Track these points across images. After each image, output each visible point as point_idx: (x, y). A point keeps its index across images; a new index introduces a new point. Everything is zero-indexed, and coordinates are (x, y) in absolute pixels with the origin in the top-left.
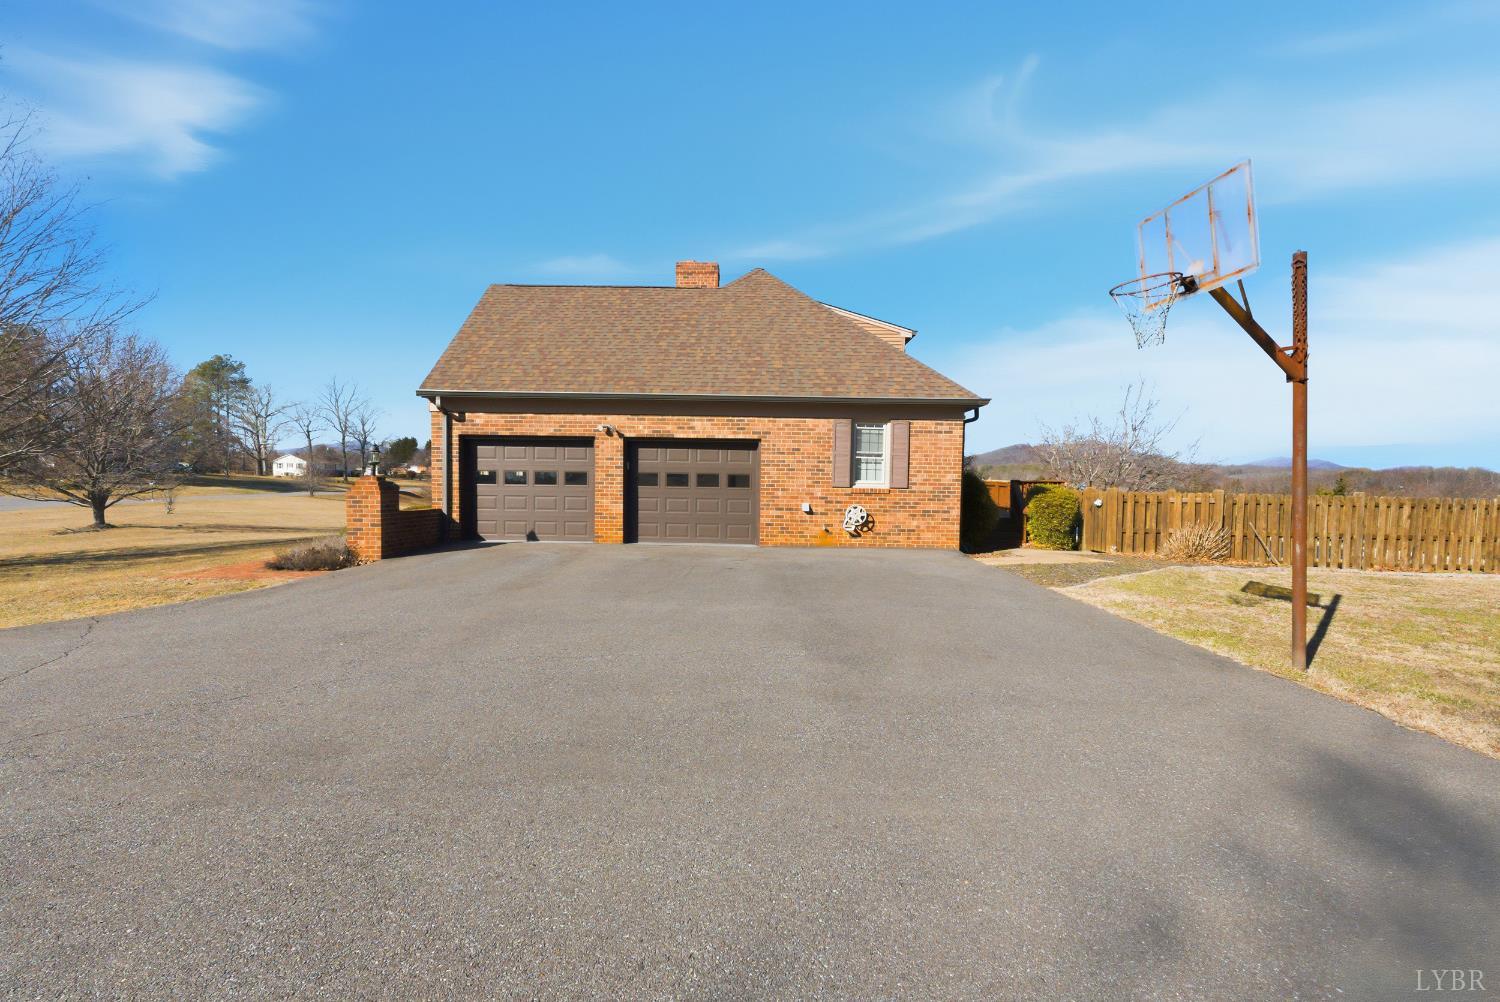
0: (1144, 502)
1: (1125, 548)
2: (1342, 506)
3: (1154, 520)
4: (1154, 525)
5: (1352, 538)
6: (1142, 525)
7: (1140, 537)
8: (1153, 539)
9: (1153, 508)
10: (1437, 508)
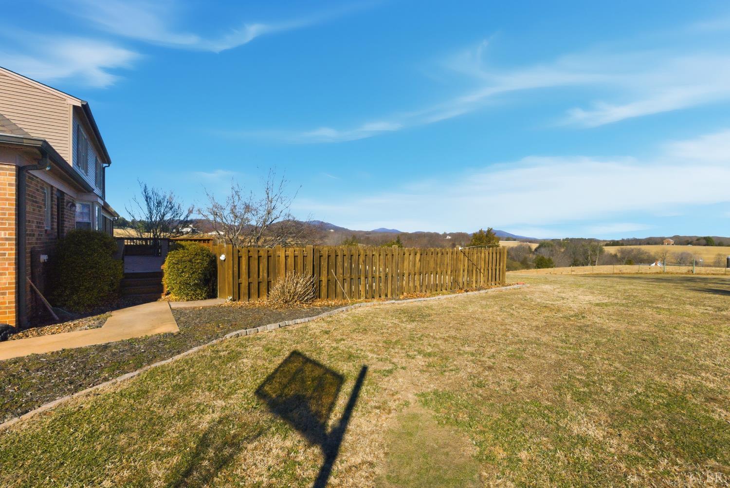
0: (256, 256)
1: (242, 296)
2: (386, 255)
3: (266, 271)
4: (266, 275)
5: (392, 276)
6: (256, 276)
7: (254, 286)
8: (266, 287)
9: (264, 262)
10: (432, 254)
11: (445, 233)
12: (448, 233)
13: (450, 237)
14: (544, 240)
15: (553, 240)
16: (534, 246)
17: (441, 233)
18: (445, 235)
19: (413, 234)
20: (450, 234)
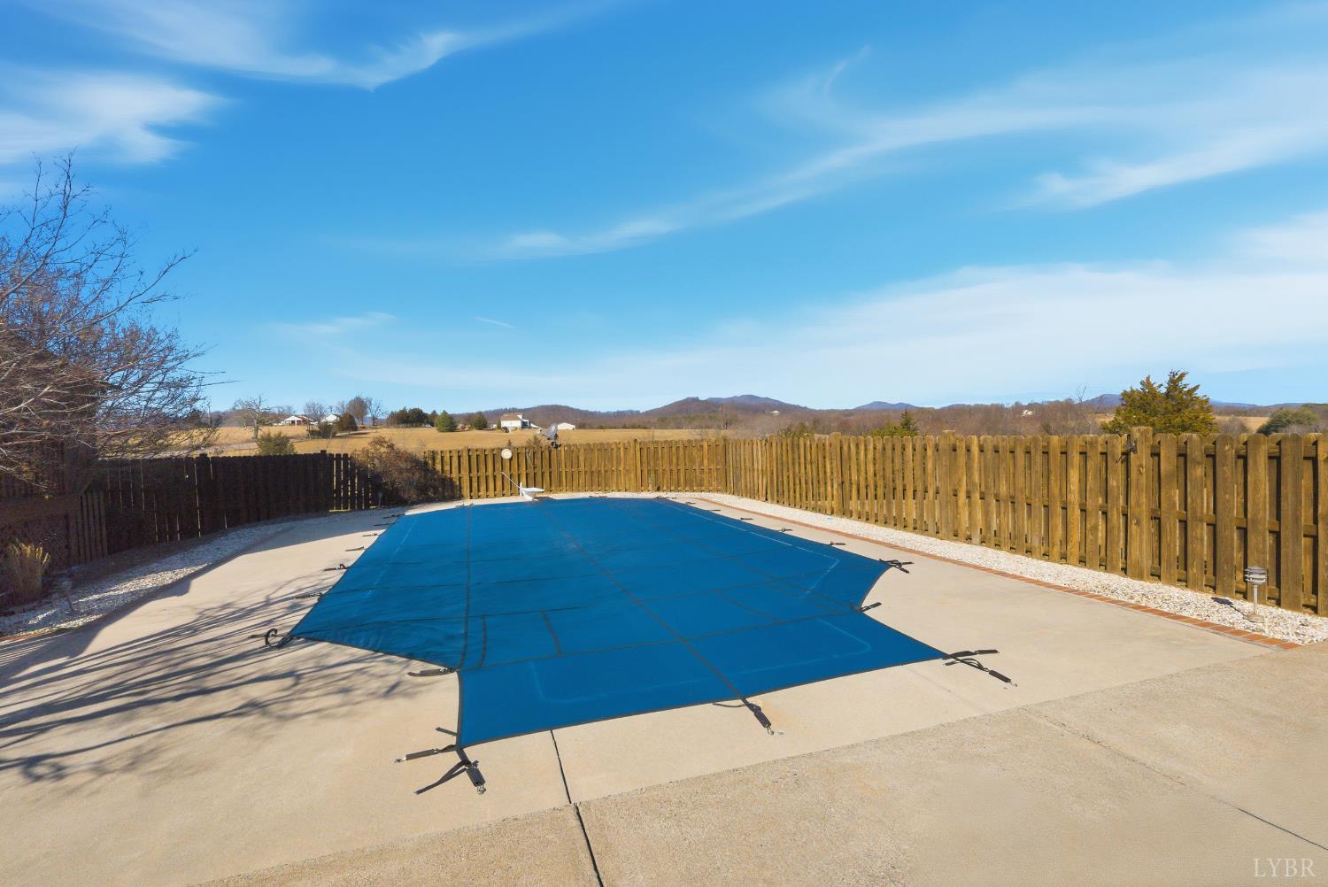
11: (1017, 403)
12: (1025, 403)
13: (1030, 413)
14: (1281, 407)
15: (1306, 406)
16: (1256, 423)
17: (1009, 403)
18: (1018, 408)
19: (942, 410)
20: (1030, 407)
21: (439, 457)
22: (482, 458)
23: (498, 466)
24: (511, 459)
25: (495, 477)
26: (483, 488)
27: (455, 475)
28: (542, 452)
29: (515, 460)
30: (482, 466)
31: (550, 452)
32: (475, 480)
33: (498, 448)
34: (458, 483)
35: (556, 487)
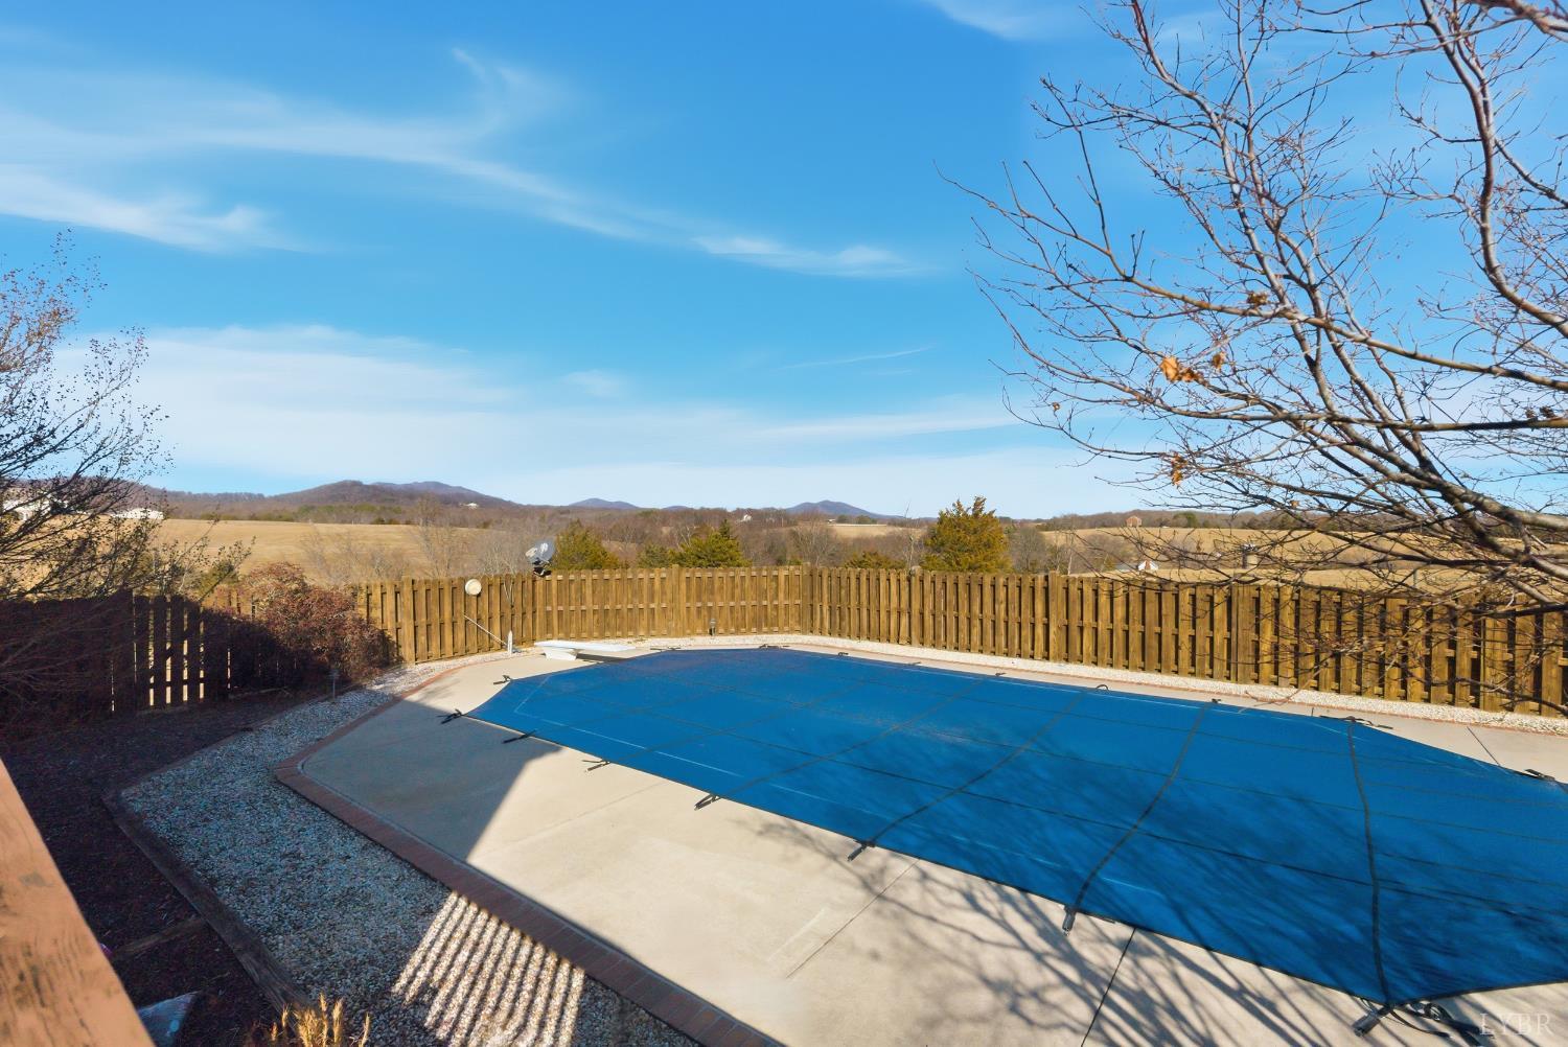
13: (749, 519)
21: (364, 595)
22: (434, 593)
23: (460, 607)
24: (479, 595)
25: (453, 623)
26: (435, 643)
27: (390, 625)
28: (523, 582)
29: (485, 596)
30: (435, 609)
31: (534, 581)
32: (422, 631)
33: (461, 579)
34: (395, 639)
35: (541, 635)
